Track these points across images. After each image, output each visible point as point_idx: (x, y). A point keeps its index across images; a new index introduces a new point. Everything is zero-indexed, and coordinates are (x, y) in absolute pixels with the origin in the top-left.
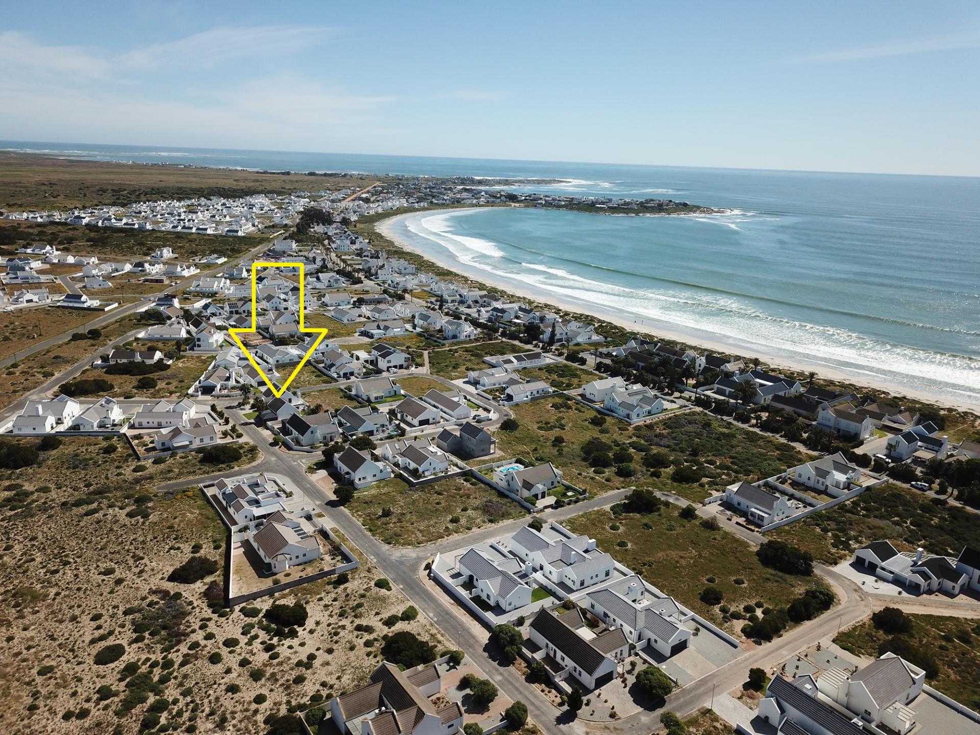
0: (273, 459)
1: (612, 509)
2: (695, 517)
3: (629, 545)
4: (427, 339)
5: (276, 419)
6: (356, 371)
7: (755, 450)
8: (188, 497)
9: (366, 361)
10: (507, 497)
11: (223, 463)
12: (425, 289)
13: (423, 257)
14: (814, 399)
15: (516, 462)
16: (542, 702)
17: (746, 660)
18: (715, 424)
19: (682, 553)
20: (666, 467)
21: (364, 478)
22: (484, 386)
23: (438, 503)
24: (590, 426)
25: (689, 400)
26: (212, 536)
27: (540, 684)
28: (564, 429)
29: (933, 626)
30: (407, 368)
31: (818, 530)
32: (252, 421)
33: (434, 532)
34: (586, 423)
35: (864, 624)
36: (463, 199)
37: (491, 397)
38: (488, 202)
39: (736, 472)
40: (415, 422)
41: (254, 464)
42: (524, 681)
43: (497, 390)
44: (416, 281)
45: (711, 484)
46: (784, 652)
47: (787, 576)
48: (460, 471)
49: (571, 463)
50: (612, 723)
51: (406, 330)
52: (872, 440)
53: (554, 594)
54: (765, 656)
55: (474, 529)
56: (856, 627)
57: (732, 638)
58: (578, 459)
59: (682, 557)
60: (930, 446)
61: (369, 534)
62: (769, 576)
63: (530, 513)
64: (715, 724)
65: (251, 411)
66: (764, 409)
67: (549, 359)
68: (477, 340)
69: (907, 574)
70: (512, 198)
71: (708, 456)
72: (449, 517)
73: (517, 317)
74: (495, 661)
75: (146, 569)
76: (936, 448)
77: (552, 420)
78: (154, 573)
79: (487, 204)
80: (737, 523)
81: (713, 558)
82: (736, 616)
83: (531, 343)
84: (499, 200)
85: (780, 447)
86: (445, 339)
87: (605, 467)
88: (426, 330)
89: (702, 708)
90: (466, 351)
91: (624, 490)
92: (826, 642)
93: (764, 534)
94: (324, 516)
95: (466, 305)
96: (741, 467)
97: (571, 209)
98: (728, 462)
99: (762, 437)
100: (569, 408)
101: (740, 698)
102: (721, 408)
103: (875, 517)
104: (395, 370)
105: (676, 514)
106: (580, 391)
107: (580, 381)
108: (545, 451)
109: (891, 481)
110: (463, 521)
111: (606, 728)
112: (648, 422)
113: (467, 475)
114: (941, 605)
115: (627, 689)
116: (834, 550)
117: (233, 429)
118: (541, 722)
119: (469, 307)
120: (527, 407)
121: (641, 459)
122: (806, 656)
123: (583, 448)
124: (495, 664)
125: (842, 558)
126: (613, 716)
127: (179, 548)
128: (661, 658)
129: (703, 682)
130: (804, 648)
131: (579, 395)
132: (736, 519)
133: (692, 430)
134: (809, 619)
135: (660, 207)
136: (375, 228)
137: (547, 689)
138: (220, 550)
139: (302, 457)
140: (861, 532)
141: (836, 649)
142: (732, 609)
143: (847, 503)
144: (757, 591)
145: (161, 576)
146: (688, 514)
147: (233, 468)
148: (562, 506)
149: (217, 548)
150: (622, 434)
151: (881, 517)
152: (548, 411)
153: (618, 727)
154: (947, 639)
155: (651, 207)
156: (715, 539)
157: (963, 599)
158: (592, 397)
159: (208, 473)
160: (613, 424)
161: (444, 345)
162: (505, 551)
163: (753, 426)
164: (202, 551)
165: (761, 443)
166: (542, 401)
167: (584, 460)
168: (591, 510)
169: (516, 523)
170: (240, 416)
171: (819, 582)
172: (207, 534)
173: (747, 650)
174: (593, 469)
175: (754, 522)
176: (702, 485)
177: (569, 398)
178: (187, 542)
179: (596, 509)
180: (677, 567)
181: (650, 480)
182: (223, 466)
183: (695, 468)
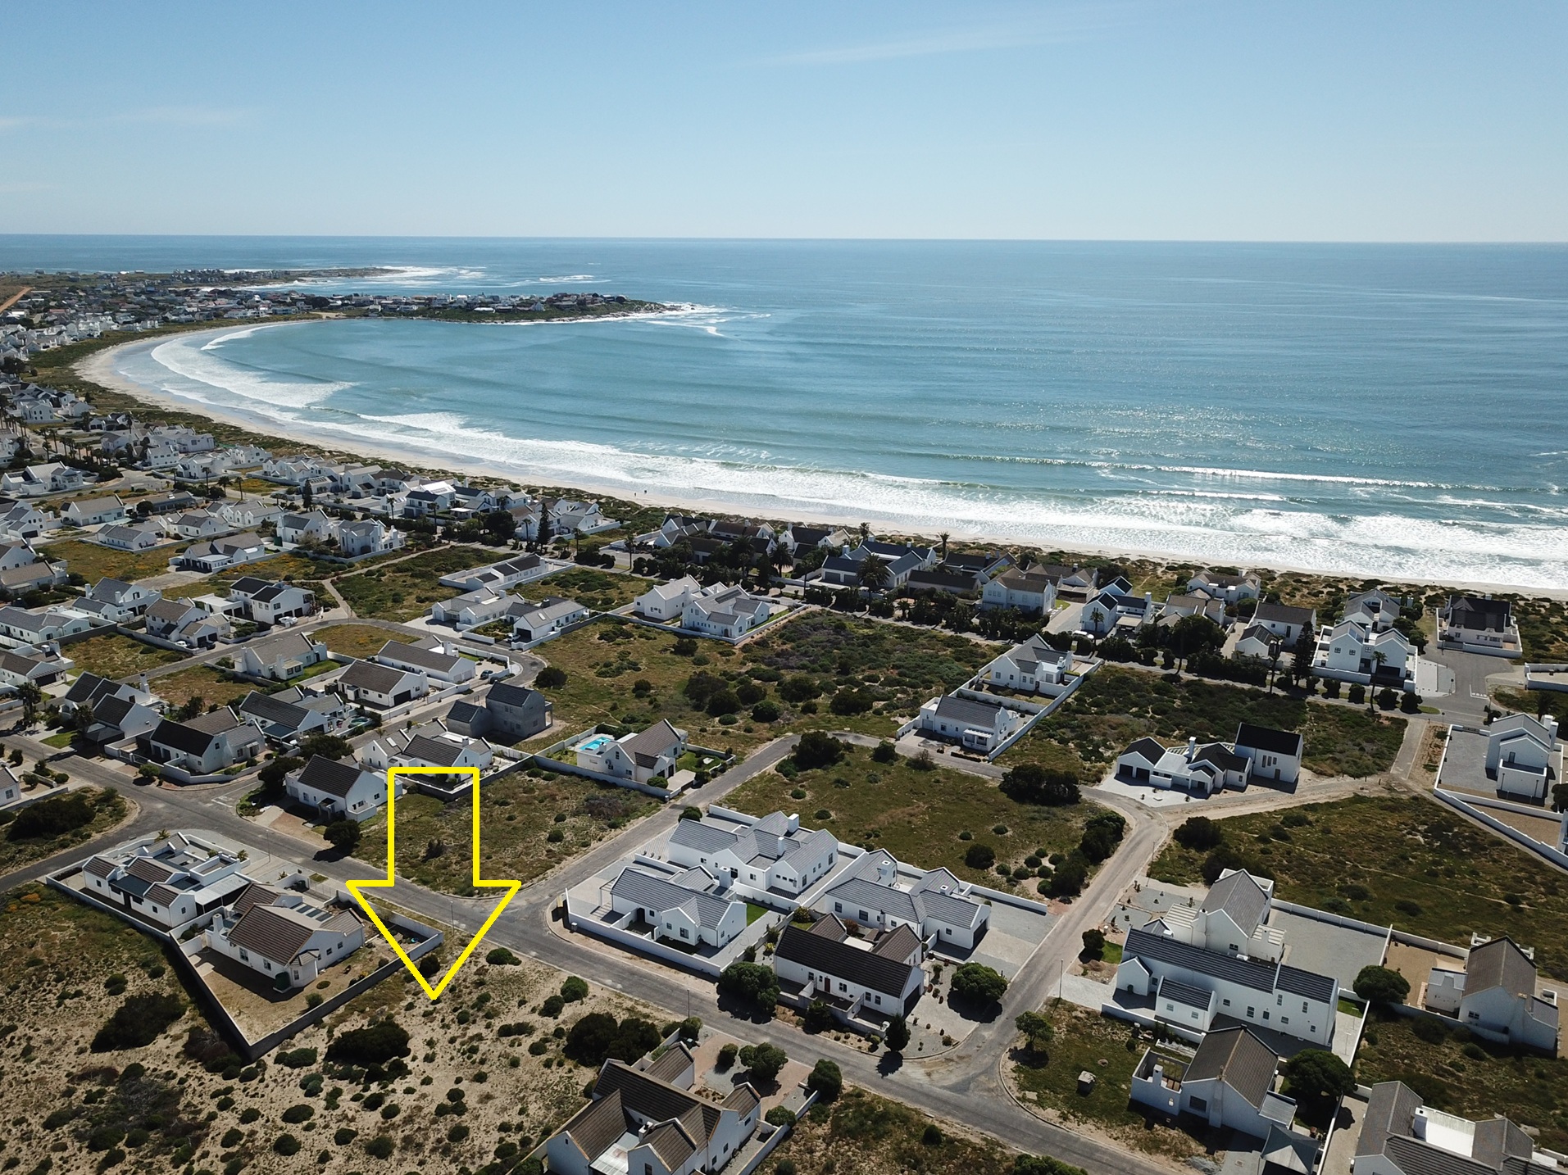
0: (160, 806)
1: (779, 768)
2: (895, 757)
3: (833, 814)
4: (314, 559)
5: (121, 736)
6: (220, 632)
7: (921, 652)
8: (32, 903)
9: (228, 612)
10: (614, 786)
11: (63, 831)
12: (254, 473)
13: (210, 420)
14: (959, 570)
15: (597, 732)
16: (844, 1053)
17: (1065, 926)
18: (850, 625)
19: (908, 810)
20: (816, 697)
21: (361, 804)
22: (469, 622)
23: (511, 818)
24: (678, 658)
25: (795, 597)
26: (131, 958)
27: (829, 1031)
28: (639, 669)
29: (1242, 829)
30: (311, 613)
31: (1055, 743)
32: (68, 749)
33: (532, 863)
34: (668, 654)
35: (1170, 846)
36: (226, 311)
37: (491, 639)
38: (275, 312)
39: (912, 686)
40: (388, 699)
41: (127, 821)
42: (803, 1034)
43: (495, 627)
44: (228, 463)
45: (891, 708)
46: (1102, 904)
47: (1054, 809)
48: (513, 763)
49: (680, 717)
50: (949, 1051)
51: (266, 549)
52: (1057, 614)
53: (771, 907)
54: (1084, 915)
55: (594, 844)
56: (1163, 852)
57: (1034, 903)
58: (688, 709)
59: (912, 815)
60: (1132, 609)
61: (425, 888)
62: (1032, 814)
63: (664, 801)
64: (1074, 1014)
65: (53, 732)
66: (902, 593)
67: (551, 566)
68: (406, 550)
69: (1187, 773)
70: (319, 303)
71: (863, 671)
72: (544, 835)
73: (457, 504)
74: (746, 1019)
75: (32, 1043)
76: (1140, 610)
77: (613, 657)
78: (56, 1046)
79: (274, 316)
80: (953, 754)
81: (951, 807)
82: (1021, 875)
83: (505, 544)
84: (293, 309)
85: (948, 643)
86: (349, 555)
87: (733, 712)
88: (307, 545)
89: (1049, 999)
90: (400, 570)
91: (778, 740)
92: (1143, 880)
93: (994, 761)
94: (325, 879)
95: (349, 493)
96: (915, 678)
97: (432, 317)
98: (894, 674)
99: (921, 633)
100: (628, 635)
101: (1084, 974)
102: (847, 602)
103: (1111, 712)
104: (294, 619)
105: (867, 758)
106: (632, 607)
107: (621, 593)
108: (629, 706)
109: (1107, 663)
110: (568, 835)
111: (948, 1060)
112: (757, 637)
113: (531, 766)
114: (1235, 803)
115: (945, 1003)
116: (1087, 765)
117: (41, 768)
118: (859, 1079)
119: (356, 496)
120: (560, 646)
121: (776, 691)
122: (1129, 901)
123: (685, 693)
124: (749, 1022)
125: (1101, 771)
126: (947, 1042)
127: (78, 994)
128: (964, 953)
129: (1030, 967)
130: (1121, 893)
131: (633, 614)
132: (950, 750)
133: (823, 638)
134: (1108, 856)
135: (583, 306)
136: (78, 374)
137: (842, 1036)
138: (165, 977)
139: (215, 793)
140: (1104, 734)
141: (1155, 885)
142: (1013, 868)
143: (1070, 700)
144: (1028, 837)
145: (74, 1049)
146: (885, 754)
147: (89, 836)
148: (707, 781)
149: (156, 974)
150: (728, 661)
151: (1118, 711)
152: (598, 646)
153: (962, 1054)
154: (1263, 839)
155: (568, 306)
156: (938, 781)
157: (1253, 790)
158: (655, 614)
159: (42, 855)
160: (709, 649)
161: (351, 565)
162: (663, 863)
163: (899, 619)
164: (130, 987)
165: (922, 640)
166: (580, 632)
167: (697, 708)
168: (749, 778)
169: (652, 821)
170: (37, 746)
171: (1093, 808)
172: (119, 958)
173: (1058, 914)
174: (717, 719)
175: (973, 749)
176: (878, 712)
177: (622, 621)
178: (88, 979)
179: (756, 774)
180: (913, 830)
181: (805, 719)
182: (69, 837)
183: (855, 690)
